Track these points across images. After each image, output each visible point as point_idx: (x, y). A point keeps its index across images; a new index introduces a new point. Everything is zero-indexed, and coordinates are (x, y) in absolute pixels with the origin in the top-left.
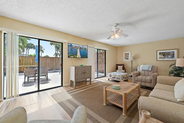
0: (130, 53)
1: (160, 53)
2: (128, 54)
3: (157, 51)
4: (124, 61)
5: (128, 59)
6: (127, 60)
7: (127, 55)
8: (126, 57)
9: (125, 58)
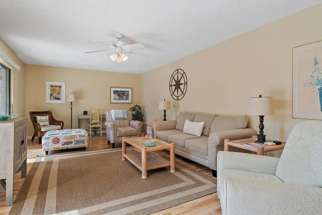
0: (63, 85)
1: (114, 91)
2: (60, 87)
3: (111, 87)
4: (49, 103)
5: (58, 99)
6: (56, 101)
7: (57, 89)
8: (55, 95)
9: (51, 95)
